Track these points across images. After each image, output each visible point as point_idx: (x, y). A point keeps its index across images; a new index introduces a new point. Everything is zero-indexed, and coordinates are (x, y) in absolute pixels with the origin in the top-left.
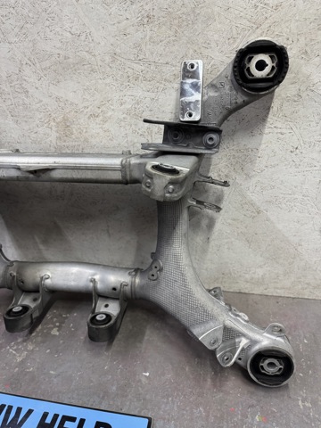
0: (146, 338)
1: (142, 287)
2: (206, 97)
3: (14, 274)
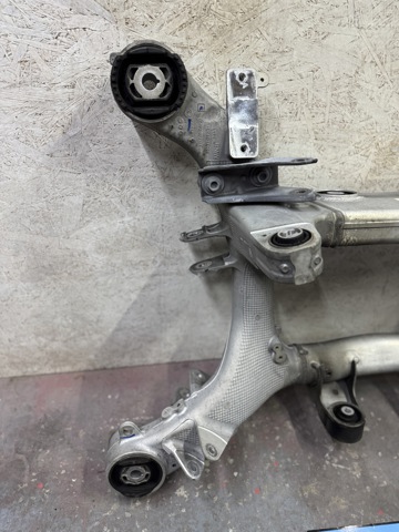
3: (318, 365)
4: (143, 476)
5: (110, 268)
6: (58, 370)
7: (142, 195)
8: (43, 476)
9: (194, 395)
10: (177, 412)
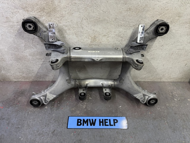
0: (116, 97)
1: (117, 85)
2: (145, 36)
3: (78, 84)
4: (37, 103)
5: (33, 59)
6: (26, 80)
7: (37, 45)
8: (19, 102)
9: (48, 88)
10: (44, 91)
